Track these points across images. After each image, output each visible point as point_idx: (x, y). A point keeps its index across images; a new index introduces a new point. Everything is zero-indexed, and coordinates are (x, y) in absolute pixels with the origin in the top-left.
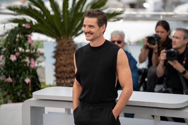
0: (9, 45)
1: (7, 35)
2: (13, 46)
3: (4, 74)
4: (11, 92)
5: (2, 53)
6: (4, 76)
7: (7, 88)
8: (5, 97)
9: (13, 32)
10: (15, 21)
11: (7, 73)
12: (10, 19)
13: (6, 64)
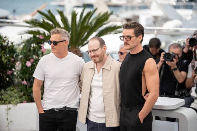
0: (25, 53)
1: (24, 44)
2: (28, 53)
3: (20, 77)
4: (26, 93)
5: (19, 59)
6: (20, 80)
7: (23, 90)
8: (21, 97)
9: (29, 42)
10: (30, 32)
11: (22, 77)
12: (26, 31)
13: (22, 69)
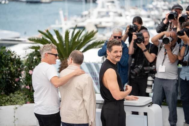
0: (28, 64)
1: (28, 57)
2: (31, 64)
3: (25, 83)
4: (29, 96)
5: (24, 69)
6: (25, 85)
7: (27, 93)
8: (25, 99)
9: (32, 55)
10: (33, 48)
11: (27, 83)
12: (30, 46)
13: (26, 77)
